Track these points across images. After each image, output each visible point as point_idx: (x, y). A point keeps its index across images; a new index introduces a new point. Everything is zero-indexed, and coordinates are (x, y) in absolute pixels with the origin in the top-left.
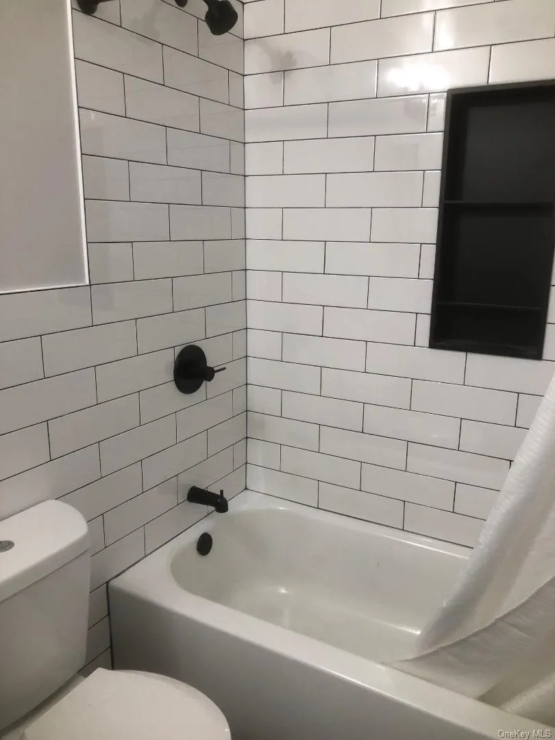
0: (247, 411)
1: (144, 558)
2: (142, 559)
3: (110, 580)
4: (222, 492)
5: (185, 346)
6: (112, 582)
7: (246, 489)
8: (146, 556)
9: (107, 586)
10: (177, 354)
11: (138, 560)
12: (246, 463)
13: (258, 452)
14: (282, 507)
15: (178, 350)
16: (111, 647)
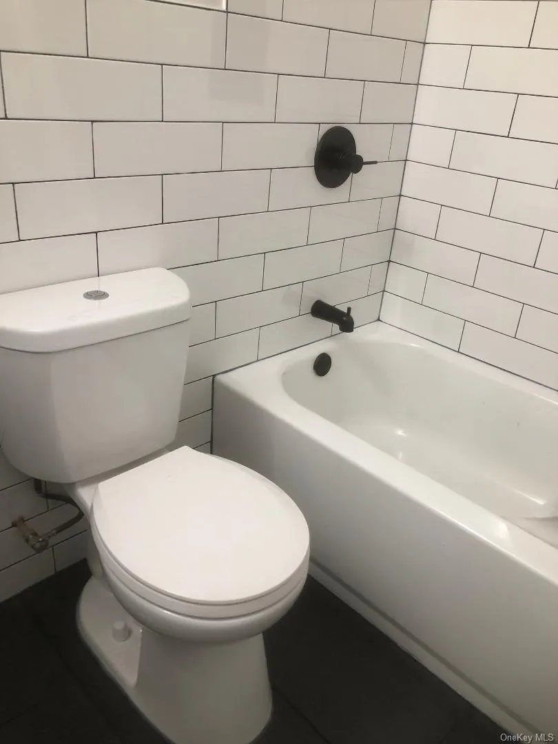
0: (395, 229)
1: (255, 362)
2: (253, 362)
3: (218, 374)
4: (349, 309)
5: (334, 125)
6: (218, 377)
7: (379, 320)
8: (258, 361)
9: (213, 379)
10: (322, 134)
11: (249, 362)
12: (384, 291)
13: (400, 280)
14: (415, 344)
15: (325, 129)
16: (211, 442)
